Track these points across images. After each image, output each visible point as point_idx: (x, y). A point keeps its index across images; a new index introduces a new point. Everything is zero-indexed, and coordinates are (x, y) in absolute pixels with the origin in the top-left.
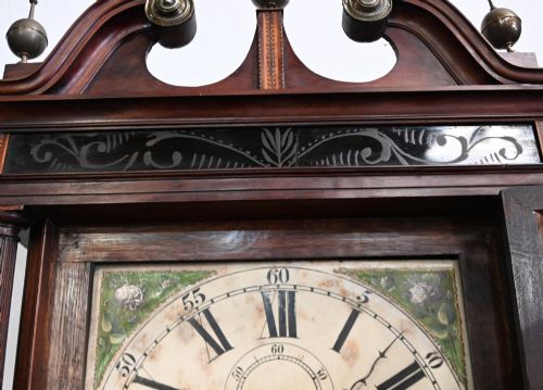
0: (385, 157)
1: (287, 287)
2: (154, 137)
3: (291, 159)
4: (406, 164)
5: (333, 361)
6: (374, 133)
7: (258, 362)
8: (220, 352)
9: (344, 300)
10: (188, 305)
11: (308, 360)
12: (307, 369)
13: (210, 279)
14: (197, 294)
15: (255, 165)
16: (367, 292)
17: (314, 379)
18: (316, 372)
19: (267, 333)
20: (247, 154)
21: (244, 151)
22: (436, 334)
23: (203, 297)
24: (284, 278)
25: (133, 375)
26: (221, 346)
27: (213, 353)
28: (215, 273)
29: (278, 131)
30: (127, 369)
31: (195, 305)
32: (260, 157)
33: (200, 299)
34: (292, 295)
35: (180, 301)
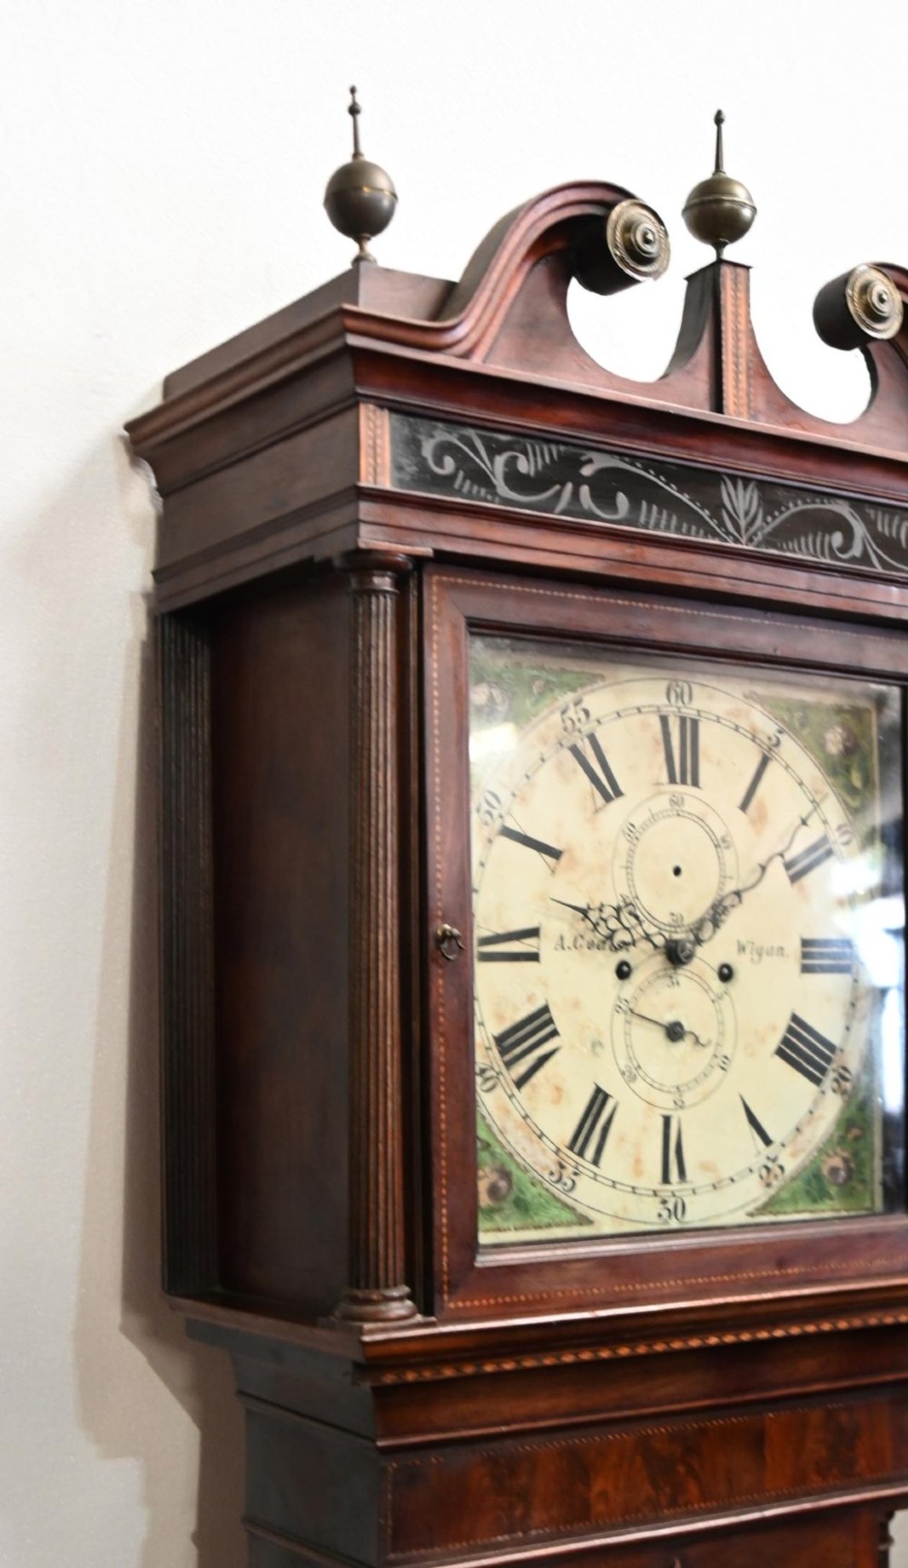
0: (856, 551)
1: (690, 712)
2: (590, 461)
3: (755, 534)
4: (879, 569)
5: (738, 824)
6: (843, 509)
7: (654, 818)
8: (608, 798)
9: (753, 740)
10: (569, 723)
11: (713, 821)
12: (710, 832)
13: (595, 686)
14: (579, 708)
15: (715, 535)
16: (780, 732)
17: (716, 846)
18: (719, 838)
19: (664, 777)
20: (705, 514)
21: (702, 509)
22: (849, 800)
23: (587, 713)
24: (686, 699)
25: (497, 825)
26: (610, 791)
27: (600, 800)
28: (602, 677)
29: (740, 484)
30: (489, 813)
31: (578, 725)
32: (721, 524)
33: (582, 715)
34: (695, 723)
35: (557, 717)
